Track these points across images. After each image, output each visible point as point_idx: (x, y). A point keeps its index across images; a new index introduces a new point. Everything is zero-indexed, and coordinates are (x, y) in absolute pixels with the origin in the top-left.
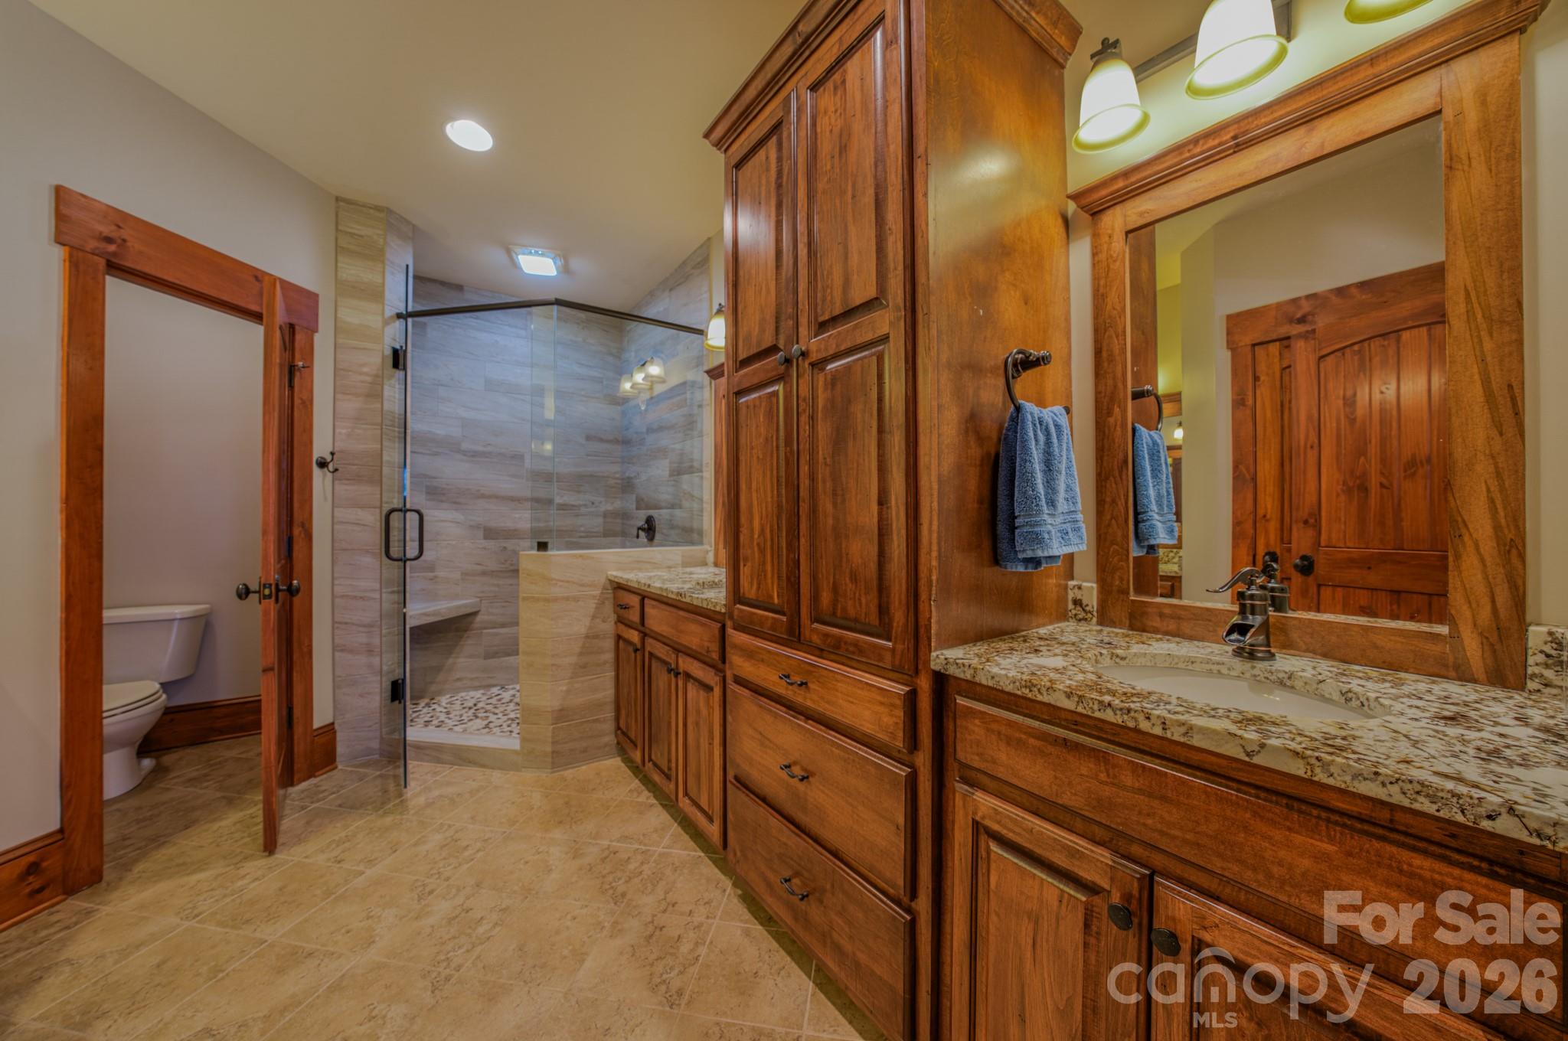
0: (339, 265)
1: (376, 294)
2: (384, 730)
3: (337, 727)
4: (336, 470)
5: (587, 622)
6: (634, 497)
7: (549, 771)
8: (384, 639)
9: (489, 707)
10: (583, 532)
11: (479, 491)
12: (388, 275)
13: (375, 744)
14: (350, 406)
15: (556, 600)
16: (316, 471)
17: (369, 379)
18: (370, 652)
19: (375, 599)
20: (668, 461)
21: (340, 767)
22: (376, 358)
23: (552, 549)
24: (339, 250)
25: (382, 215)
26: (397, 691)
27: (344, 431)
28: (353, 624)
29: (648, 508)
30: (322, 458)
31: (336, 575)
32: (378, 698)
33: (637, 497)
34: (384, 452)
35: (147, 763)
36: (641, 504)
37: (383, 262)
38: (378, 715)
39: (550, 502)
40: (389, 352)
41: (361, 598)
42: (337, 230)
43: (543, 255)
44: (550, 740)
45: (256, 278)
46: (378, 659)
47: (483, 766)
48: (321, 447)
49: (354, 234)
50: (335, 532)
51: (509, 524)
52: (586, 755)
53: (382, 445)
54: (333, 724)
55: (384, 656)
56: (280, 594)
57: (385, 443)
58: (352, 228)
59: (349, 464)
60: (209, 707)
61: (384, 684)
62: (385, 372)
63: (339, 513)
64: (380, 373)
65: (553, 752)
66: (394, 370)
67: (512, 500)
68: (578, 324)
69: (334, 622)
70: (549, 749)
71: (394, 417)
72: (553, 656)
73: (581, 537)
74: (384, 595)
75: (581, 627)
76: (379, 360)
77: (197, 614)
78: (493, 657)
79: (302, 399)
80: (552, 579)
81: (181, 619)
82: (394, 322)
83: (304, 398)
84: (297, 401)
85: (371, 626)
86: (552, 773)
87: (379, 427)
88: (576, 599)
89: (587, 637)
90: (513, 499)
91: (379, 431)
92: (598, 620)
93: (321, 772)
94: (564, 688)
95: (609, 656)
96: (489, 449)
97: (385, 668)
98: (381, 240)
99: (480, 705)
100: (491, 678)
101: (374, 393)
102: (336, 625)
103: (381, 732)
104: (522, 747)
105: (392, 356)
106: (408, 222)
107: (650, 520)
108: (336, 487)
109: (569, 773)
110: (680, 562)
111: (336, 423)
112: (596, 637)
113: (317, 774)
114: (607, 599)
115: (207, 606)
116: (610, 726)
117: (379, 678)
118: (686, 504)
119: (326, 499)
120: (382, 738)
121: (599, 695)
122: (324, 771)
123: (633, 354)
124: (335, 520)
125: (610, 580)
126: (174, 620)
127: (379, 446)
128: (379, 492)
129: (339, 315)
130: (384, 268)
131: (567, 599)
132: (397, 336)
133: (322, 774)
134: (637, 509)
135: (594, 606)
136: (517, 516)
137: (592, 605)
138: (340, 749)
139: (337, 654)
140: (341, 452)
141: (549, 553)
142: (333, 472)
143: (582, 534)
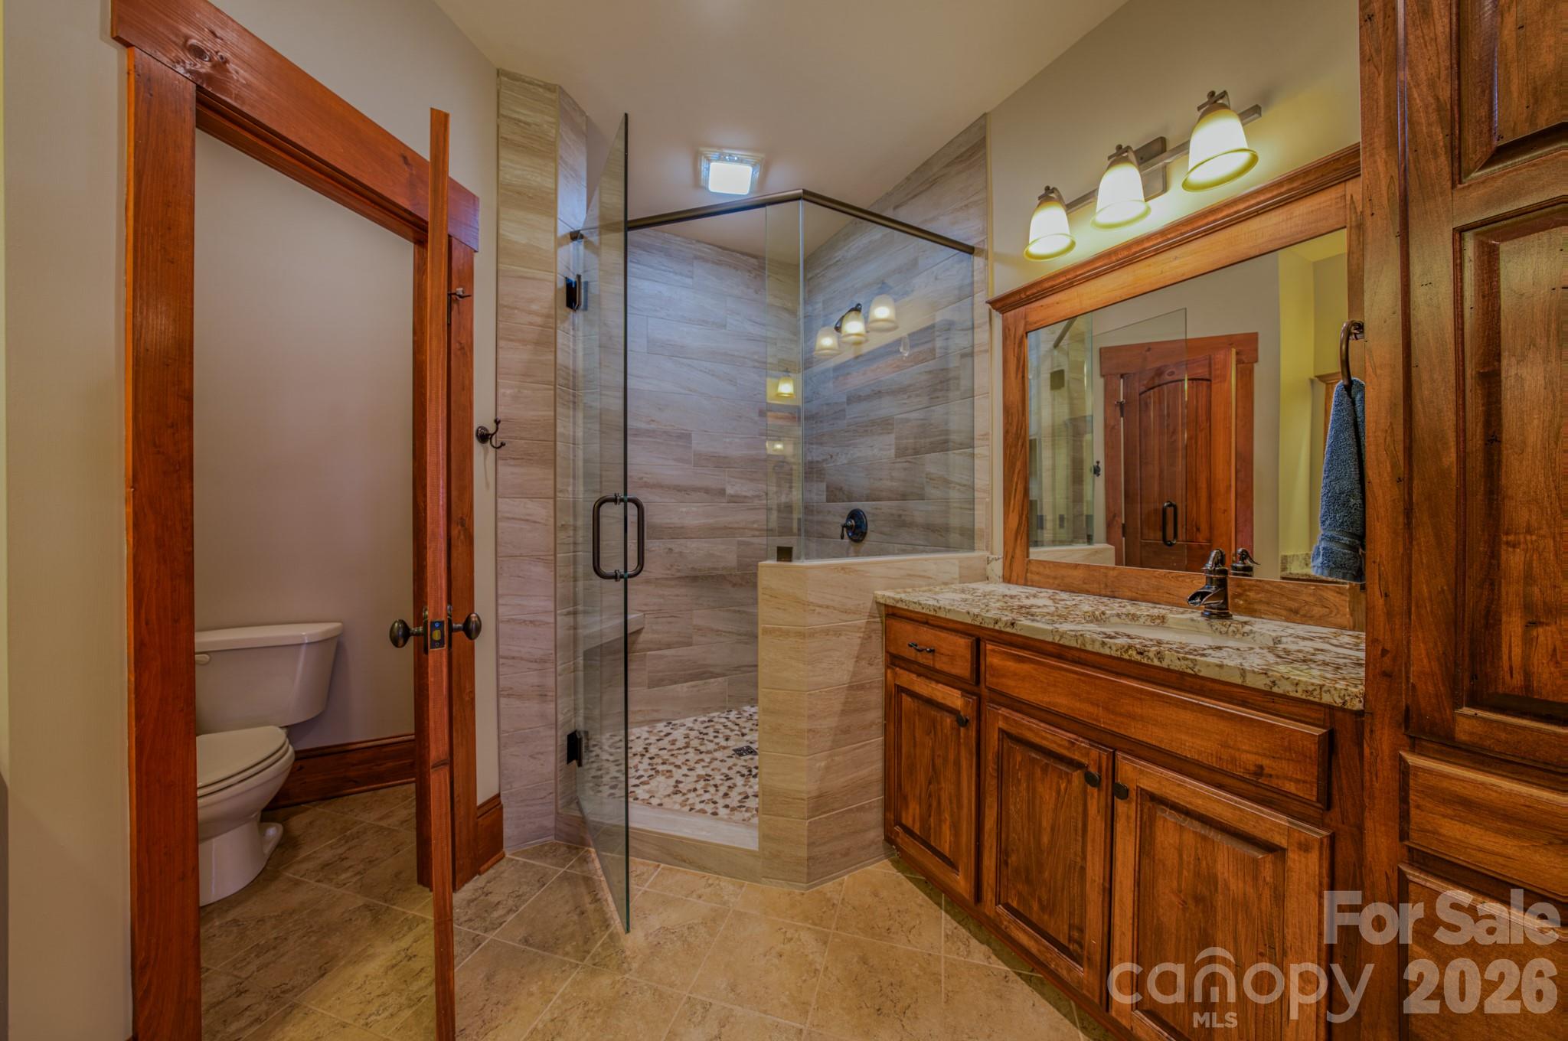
0: (502, 162)
1: (547, 204)
2: (560, 802)
3: (503, 800)
4: (503, 444)
5: (850, 665)
6: (823, 486)
7: (805, 885)
8: (559, 678)
9: (665, 754)
10: (756, 530)
11: (641, 478)
12: (561, 181)
13: (549, 822)
14: (517, 356)
15: (812, 634)
16: (477, 446)
17: (539, 320)
18: (543, 696)
19: (548, 623)
20: (893, 436)
21: (508, 855)
22: (547, 293)
23: (799, 558)
24: (500, 141)
25: (553, 96)
26: (575, 748)
27: (508, 392)
28: (522, 659)
29: (850, 499)
30: (483, 428)
31: (500, 592)
32: (552, 759)
33: (827, 487)
34: (558, 421)
35: (273, 832)
36: (834, 494)
37: (555, 160)
38: (553, 781)
39: (722, 492)
40: (562, 284)
41: (531, 622)
42: (498, 115)
43: (740, 161)
44: (805, 841)
45: (405, 158)
46: (553, 705)
47: (703, 868)
48: (482, 416)
49: (520, 121)
50: (499, 532)
51: (676, 520)
52: (848, 860)
53: (555, 411)
54: (498, 796)
55: (559, 701)
56: (455, 634)
57: (559, 409)
58: (518, 113)
59: (516, 438)
60: (341, 751)
61: (559, 739)
62: (559, 311)
63: (506, 506)
64: (553, 312)
65: (809, 859)
66: (568, 309)
67: (679, 491)
68: (749, 271)
69: (498, 657)
70: (803, 853)
71: (568, 374)
72: (810, 717)
73: (754, 536)
74: (559, 618)
75: (842, 674)
76: (551, 295)
77: (329, 636)
78: (658, 685)
79: (460, 343)
80: (809, 604)
81: (308, 644)
82: (568, 244)
83: (463, 342)
84: (454, 346)
85: (543, 661)
86: (809, 888)
87: (552, 387)
88: (838, 632)
89: (850, 688)
90: (679, 489)
91: (552, 392)
92: (864, 663)
93: (486, 866)
94: (823, 764)
95: (876, 715)
96: (653, 426)
97: (561, 718)
98: (554, 131)
99: (653, 750)
100: (657, 711)
101: (546, 341)
102: (501, 661)
103: (556, 806)
104: (762, 848)
105: (565, 290)
106: (582, 113)
107: (855, 515)
108: (500, 468)
109: (828, 887)
110: (957, 576)
111: (499, 380)
112: (861, 687)
113: (482, 869)
114: (874, 630)
115: (337, 625)
116: (875, 816)
117: (553, 732)
118: (933, 492)
119: (487, 485)
120: (557, 813)
121: (864, 772)
122: (489, 863)
123: (819, 306)
124: (499, 515)
125: (878, 603)
126: (300, 645)
127: (552, 413)
128: (552, 477)
129: (501, 231)
130: (556, 170)
131: (827, 632)
132: (571, 263)
133: (487, 869)
134: (828, 501)
135: (859, 641)
136: (684, 510)
137: (856, 639)
138: (509, 830)
139: (503, 700)
140: (507, 420)
141: (795, 563)
142: (497, 448)
143: (757, 533)
